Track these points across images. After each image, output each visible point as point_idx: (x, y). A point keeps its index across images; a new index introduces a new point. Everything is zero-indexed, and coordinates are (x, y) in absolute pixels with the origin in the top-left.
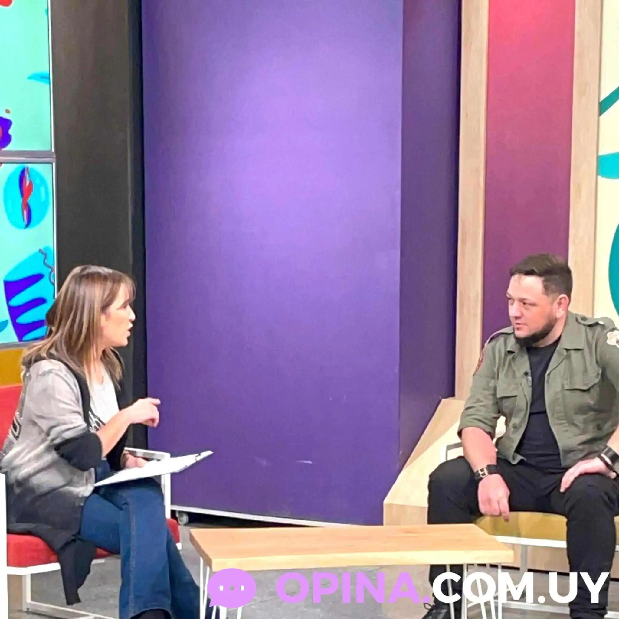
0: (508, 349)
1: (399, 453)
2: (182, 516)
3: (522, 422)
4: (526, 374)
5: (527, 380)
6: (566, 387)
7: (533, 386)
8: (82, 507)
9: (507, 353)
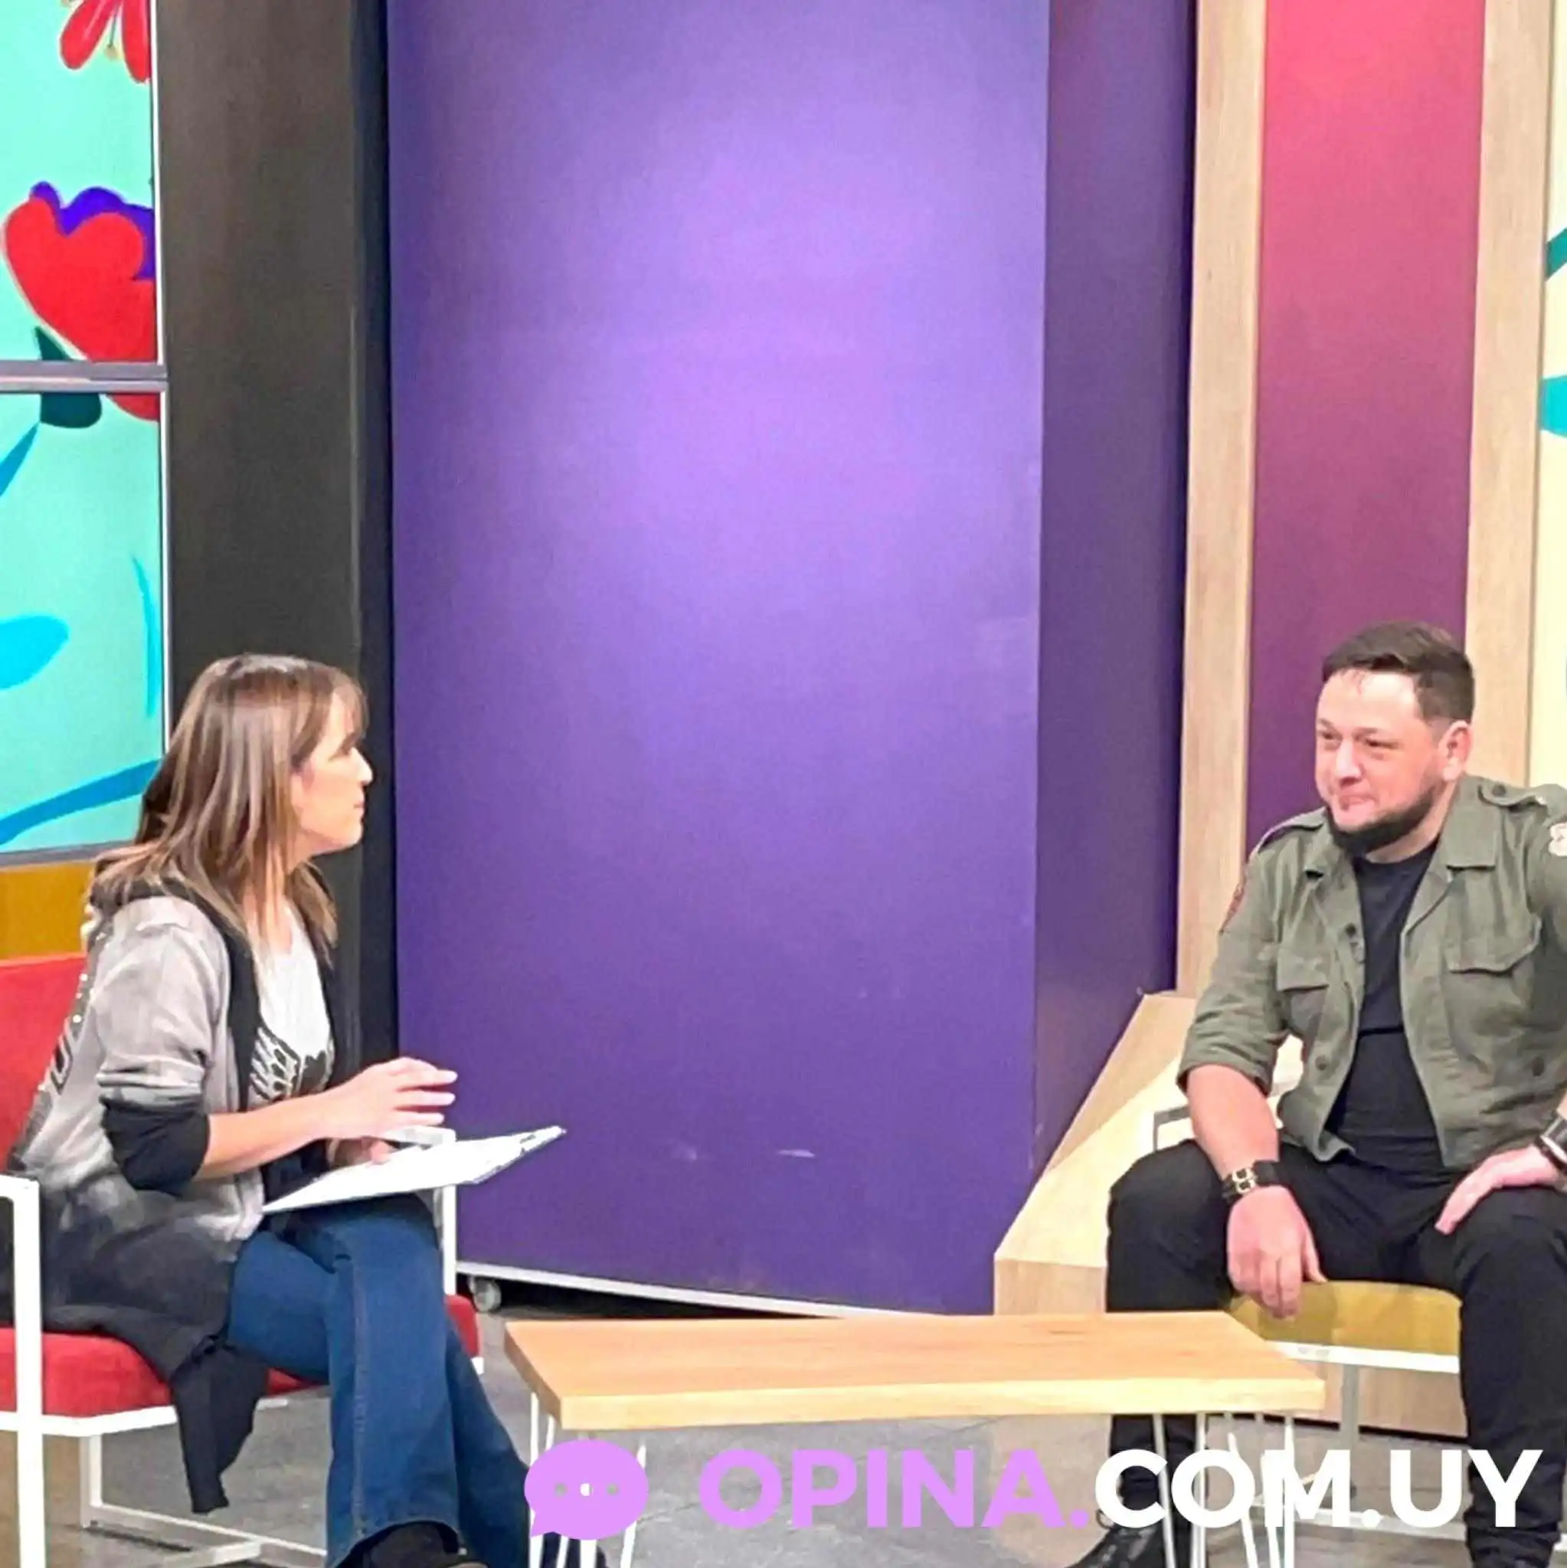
0: (1308, 867)
1: (1034, 1129)
2: (484, 1289)
3: (1341, 1051)
4: (1351, 930)
5: (1354, 946)
6: (1453, 966)
7: (1367, 962)
8: (233, 1266)
9: (1305, 877)
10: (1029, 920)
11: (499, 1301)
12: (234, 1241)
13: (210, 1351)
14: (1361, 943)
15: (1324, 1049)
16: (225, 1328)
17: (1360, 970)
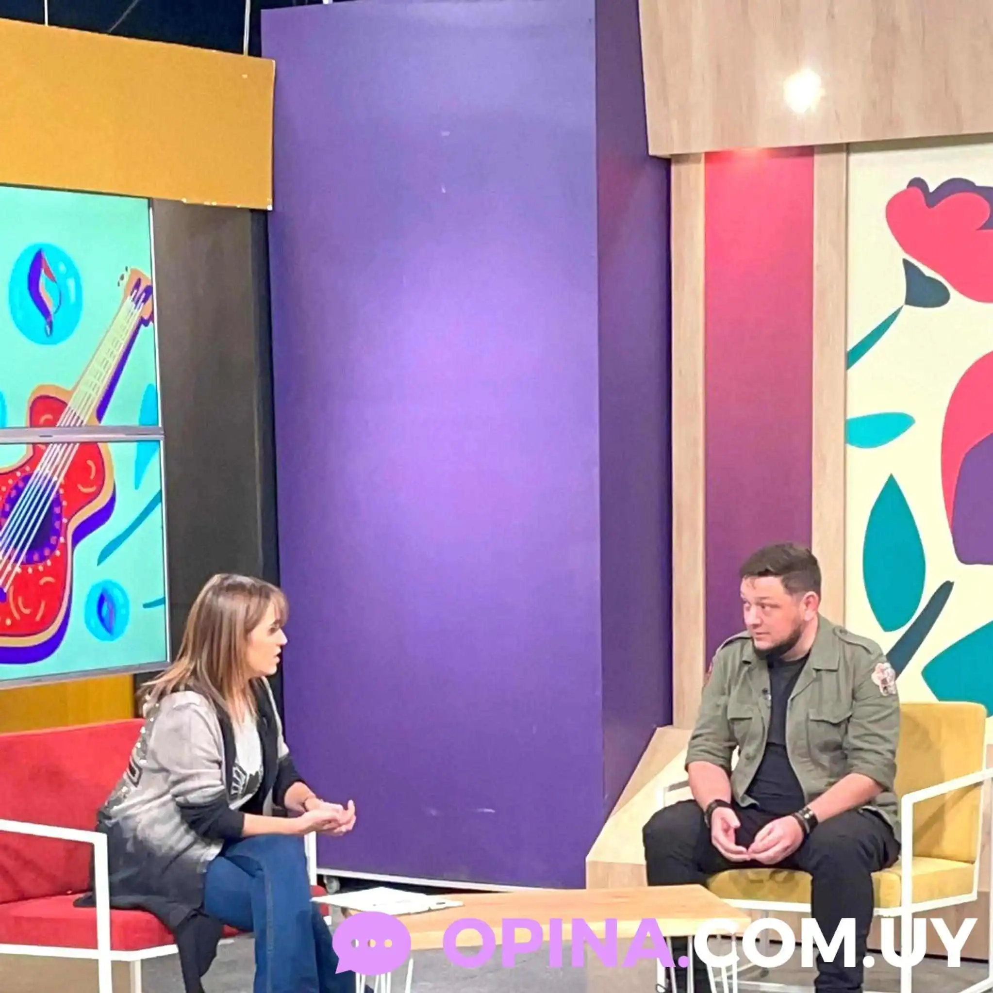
0: (745, 659)
1: (604, 796)
2: (332, 882)
3: (757, 750)
4: (764, 691)
5: (766, 699)
6: (812, 717)
7: (772, 708)
8: (204, 875)
9: (743, 664)
10: (599, 693)
11: (338, 889)
12: (205, 862)
13: (194, 916)
14: (770, 697)
15: (750, 749)
16: (202, 906)
17: (769, 711)
